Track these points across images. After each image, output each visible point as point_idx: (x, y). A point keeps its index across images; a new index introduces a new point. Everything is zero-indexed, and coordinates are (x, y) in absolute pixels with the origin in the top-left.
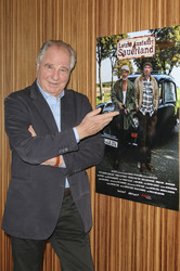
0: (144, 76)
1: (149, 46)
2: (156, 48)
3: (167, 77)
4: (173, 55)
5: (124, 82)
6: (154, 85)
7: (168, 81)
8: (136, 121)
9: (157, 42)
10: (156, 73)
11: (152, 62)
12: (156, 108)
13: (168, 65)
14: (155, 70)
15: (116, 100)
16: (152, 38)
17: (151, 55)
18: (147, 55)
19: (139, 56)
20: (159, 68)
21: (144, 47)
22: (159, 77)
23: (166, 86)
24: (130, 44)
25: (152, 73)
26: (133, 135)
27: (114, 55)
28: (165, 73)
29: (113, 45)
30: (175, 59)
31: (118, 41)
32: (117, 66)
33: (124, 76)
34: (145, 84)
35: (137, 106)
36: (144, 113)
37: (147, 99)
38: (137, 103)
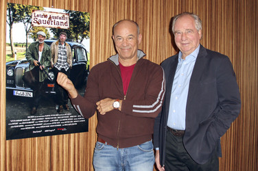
0: (59, 41)
1: (64, 21)
2: (70, 24)
3: (79, 44)
4: (84, 31)
5: (40, 44)
6: (68, 49)
7: (80, 48)
8: (51, 74)
9: (70, 20)
10: (70, 41)
11: (67, 33)
12: (71, 65)
13: (80, 37)
14: (69, 39)
15: (31, 59)
16: (66, 16)
17: (66, 28)
18: (62, 27)
19: (56, 26)
20: (72, 38)
21: (60, 21)
22: (73, 44)
23: (78, 50)
24: (46, 16)
25: (66, 40)
26: (49, 85)
27: (28, 21)
28: (77, 42)
29: (27, 13)
30: (85, 33)
31: (33, 11)
32: (32, 31)
33: (40, 40)
34: (60, 48)
35: (53, 63)
36: (59, 69)
37: (61, 58)
38: (52, 61)
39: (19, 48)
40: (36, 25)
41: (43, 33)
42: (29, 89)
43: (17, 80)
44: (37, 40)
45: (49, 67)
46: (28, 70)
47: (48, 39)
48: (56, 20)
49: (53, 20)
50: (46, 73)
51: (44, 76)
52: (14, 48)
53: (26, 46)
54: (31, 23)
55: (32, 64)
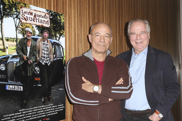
0: (43, 38)
1: (46, 20)
2: (50, 23)
3: (57, 42)
4: (61, 30)
5: (28, 40)
6: (49, 46)
7: (59, 45)
8: (37, 69)
9: (50, 19)
10: (51, 38)
11: (49, 31)
12: (52, 60)
13: (58, 35)
15: (21, 54)
16: (47, 15)
17: (48, 26)
18: (45, 25)
19: (40, 24)
20: (53, 36)
22: (53, 41)
23: (57, 47)
24: (31, 14)
25: (48, 38)
26: (36, 79)
27: (17, 17)
28: (56, 39)
29: (16, 9)
30: (61, 32)
31: (21, 7)
32: (21, 26)
33: (28, 36)
34: (44, 44)
35: (38, 58)
36: (43, 64)
37: (44, 54)
38: (38, 56)
39: (10, 43)
40: (24, 21)
41: (30, 30)
42: (19, 83)
43: (9, 75)
44: (25, 36)
45: (36, 61)
46: (18, 65)
47: (34, 35)
48: (40, 18)
49: (37, 18)
50: (33, 67)
51: (32, 70)
52: (6, 42)
53: (16, 41)
54: (19, 19)
55: (22, 59)
